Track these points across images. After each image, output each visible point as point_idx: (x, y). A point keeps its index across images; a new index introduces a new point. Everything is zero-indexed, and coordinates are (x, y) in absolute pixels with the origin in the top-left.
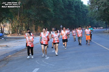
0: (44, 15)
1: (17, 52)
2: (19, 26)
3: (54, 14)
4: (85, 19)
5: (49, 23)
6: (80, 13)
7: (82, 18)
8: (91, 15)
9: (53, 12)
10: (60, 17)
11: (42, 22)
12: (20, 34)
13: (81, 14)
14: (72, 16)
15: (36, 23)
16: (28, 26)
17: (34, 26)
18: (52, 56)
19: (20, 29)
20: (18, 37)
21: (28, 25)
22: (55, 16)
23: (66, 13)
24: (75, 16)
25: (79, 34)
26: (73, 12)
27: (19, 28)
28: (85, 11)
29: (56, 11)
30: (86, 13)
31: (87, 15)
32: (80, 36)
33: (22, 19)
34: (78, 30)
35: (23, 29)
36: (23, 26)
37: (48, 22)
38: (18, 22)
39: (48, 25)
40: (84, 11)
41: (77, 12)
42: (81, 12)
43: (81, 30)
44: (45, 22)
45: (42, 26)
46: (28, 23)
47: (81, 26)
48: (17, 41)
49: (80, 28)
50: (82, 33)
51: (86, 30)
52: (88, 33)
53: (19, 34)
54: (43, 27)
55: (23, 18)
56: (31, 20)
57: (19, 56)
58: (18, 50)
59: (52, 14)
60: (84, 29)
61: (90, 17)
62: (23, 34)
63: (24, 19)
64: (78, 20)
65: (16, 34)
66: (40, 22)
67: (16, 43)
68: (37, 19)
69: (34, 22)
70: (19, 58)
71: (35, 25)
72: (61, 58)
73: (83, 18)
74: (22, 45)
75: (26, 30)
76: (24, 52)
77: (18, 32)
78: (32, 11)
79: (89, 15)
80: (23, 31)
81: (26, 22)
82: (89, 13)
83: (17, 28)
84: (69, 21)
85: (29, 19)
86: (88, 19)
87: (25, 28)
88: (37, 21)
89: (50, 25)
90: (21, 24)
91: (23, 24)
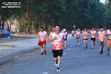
0: (56, 13)
1: (25, 52)
2: (28, 24)
3: (67, 12)
4: (101, 19)
5: (61, 22)
6: (96, 12)
8: (109, 14)
9: (66, 10)
10: (74, 16)
11: (53, 20)
12: (28, 33)
13: (97, 13)
14: (87, 15)
15: (46, 21)
17: (44, 25)
19: (29, 28)
21: (38, 23)
23: (81, 11)
24: (91, 15)
26: (88, 10)
28: (102, 10)
29: (69, 8)
30: (103, 12)
33: (31, 16)
35: (31, 27)
36: (32, 25)
38: (27, 20)
40: (100, 10)
41: (93, 10)
42: (97, 11)
44: (57, 21)
45: (53, 25)
46: (38, 20)
48: (25, 40)
53: (27, 33)
56: (41, 18)
59: (65, 12)
61: (107, 17)
62: (31, 33)
63: (33, 16)
64: (93, 20)
65: (24, 33)
68: (47, 17)
71: (46, 23)
72: (73, 62)
73: (99, 18)
74: (30, 45)
75: (35, 29)
76: (32, 53)
77: (26, 30)
78: (43, 8)
79: (106, 15)
80: (32, 30)
81: (35, 20)
82: (107, 12)
83: (25, 26)
84: (83, 20)
85: (39, 17)
86: (105, 19)
87: (34, 27)
88: (47, 20)
89: (61, 24)
90: (30, 22)
91: (32, 22)
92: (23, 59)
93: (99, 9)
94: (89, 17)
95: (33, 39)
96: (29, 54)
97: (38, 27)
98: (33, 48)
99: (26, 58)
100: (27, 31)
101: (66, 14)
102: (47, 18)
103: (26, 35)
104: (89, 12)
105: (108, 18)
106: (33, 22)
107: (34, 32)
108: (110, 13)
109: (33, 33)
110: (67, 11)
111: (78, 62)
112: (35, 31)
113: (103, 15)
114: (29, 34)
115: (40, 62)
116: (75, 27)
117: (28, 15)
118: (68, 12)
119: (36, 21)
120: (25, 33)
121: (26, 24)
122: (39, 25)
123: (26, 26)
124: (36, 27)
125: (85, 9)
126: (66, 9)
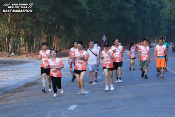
0: (68, 12)
1: (7, 92)
2: (12, 35)
3: (89, 11)
4: (156, 22)
5: (77, 30)
6: (147, 9)
7: (150, 21)
8: (171, 13)
9: (86, 7)
10: (103, 18)
11: (62, 27)
12: (13, 54)
13: (149, 10)
14: (128, 15)
15: (49, 29)
16: (32, 35)
17: (45, 36)
18: (83, 104)
19: (14, 42)
20: (9, 59)
21: (32, 33)
22: (90, 15)
23: (116, 8)
24: (136, 15)
25: (143, 55)
26: (130, 6)
27: (11, 39)
28: (157, 4)
29: (94, 3)
30: (160, 8)
31: (163, 13)
32: (145, 59)
33: (17, 20)
34: (142, 47)
35: (19, 42)
36: (20, 37)
37: (75, 29)
38: (9, 27)
39: (76, 35)
40: (155, 5)
41: (140, 6)
42: (148, 7)
43: (148, 48)
44: (69, 28)
45: (62, 37)
46: (32, 28)
47: (147, 38)
48: (6, 68)
49: (145, 42)
50: (148, 52)
51: (158, 47)
52: (160, 54)
53: (11, 53)
54: (64, 38)
55: (21, 18)
56: (38, 23)
57: (10, 102)
58: (9, 90)
59: (85, 10)
60: (154, 44)
61: (167, 18)
62: (19, 54)
63: (23, 19)
64: (140, 24)
65: (4, 53)
66: (58, 27)
67: (4, 73)
68: (51, 20)
69: (46, 27)
70: (10, 106)
71: (47, 33)
72: (103, 109)
73: (152, 20)
74: (17, 77)
75: (27, 45)
76: (21, 94)
77: (9, 48)
78: (41, 2)
79: (166, 14)
80: (20, 46)
81: (26, 27)
82: (167, 9)
83: (7, 39)
84: (120, 26)
85: (34, 21)
86: (164, 22)
87: (25, 41)
88: (50, 26)
89: (78, 35)
90: (16, 32)
91: (20, 31)
92: (4, 105)
93: (151, 4)
94: (133, 19)
95: (23, 66)
96: (16, 95)
97: (33, 40)
98: (24, 83)
99: (9, 104)
100: (10, 50)
101: (88, 15)
102: (50, 23)
103: (8, 57)
104: (132, 9)
105: (169, 20)
106: (22, 31)
107: (25, 52)
108: (173, 11)
109: (23, 54)
110: (89, 7)
111: (114, 108)
112: (26, 50)
113: (161, 15)
114: (15, 54)
115: (39, 110)
116: (106, 39)
117: (11, 18)
118: (90, 9)
119: (28, 29)
120: (7, 54)
121: (9, 36)
122: (34, 37)
123: (9, 39)
124: (28, 41)
125: (124, 3)
126: (87, 4)
